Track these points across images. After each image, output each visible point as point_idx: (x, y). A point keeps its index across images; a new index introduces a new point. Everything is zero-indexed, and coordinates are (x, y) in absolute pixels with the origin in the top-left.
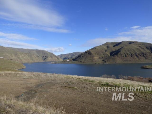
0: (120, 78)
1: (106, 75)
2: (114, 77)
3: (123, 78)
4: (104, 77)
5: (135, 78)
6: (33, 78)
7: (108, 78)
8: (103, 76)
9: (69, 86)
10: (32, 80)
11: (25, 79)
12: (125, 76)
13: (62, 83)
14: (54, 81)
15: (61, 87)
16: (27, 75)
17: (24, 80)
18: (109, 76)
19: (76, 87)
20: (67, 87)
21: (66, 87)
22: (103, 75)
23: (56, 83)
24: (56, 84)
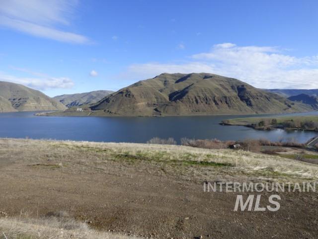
0: (182, 142)
1: (157, 139)
3: (189, 143)
4: (153, 143)
7: (161, 143)
8: (151, 141)
9: (48, 163)
12: (193, 139)
13: (33, 159)
14: (16, 154)
15: (28, 166)
18: (163, 141)
19: (60, 164)
20: (41, 165)
21: (38, 165)
22: (152, 139)
23: (19, 159)
24: (16, 162)
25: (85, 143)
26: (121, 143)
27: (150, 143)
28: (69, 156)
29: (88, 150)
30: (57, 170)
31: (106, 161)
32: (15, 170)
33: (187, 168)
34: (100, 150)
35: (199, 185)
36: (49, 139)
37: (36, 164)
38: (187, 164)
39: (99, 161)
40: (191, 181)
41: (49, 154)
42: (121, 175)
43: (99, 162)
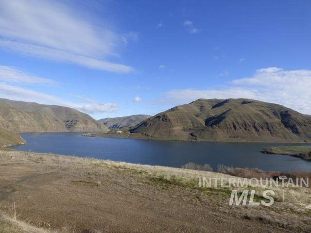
0: (219, 170)
2: (208, 168)
4: (188, 168)
5: (247, 171)
6: (23, 163)
7: (196, 169)
8: (186, 166)
9: (88, 180)
10: (19, 167)
11: (5, 165)
12: (230, 167)
13: (76, 175)
14: (64, 170)
15: (72, 181)
16: (13, 158)
17: (3, 167)
18: (198, 167)
19: (99, 183)
20: (83, 182)
21: (80, 181)
22: (187, 164)
23: (66, 175)
24: (63, 177)
25: (122, 164)
26: (156, 166)
27: (185, 168)
28: (107, 176)
29: (125, 171)
30: (95, 188)
31: (141, 184)
32: (61, 184)
33: (224, 198)
34: (136, 172)
35: (239, 219)
36: (91, 158)
37: (78, 180)
38: (224, 194)
39: (134, 182)
40: (229, 213)
41: (91, 172)
42: (155, 199)
43: (135, 184)
